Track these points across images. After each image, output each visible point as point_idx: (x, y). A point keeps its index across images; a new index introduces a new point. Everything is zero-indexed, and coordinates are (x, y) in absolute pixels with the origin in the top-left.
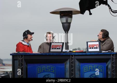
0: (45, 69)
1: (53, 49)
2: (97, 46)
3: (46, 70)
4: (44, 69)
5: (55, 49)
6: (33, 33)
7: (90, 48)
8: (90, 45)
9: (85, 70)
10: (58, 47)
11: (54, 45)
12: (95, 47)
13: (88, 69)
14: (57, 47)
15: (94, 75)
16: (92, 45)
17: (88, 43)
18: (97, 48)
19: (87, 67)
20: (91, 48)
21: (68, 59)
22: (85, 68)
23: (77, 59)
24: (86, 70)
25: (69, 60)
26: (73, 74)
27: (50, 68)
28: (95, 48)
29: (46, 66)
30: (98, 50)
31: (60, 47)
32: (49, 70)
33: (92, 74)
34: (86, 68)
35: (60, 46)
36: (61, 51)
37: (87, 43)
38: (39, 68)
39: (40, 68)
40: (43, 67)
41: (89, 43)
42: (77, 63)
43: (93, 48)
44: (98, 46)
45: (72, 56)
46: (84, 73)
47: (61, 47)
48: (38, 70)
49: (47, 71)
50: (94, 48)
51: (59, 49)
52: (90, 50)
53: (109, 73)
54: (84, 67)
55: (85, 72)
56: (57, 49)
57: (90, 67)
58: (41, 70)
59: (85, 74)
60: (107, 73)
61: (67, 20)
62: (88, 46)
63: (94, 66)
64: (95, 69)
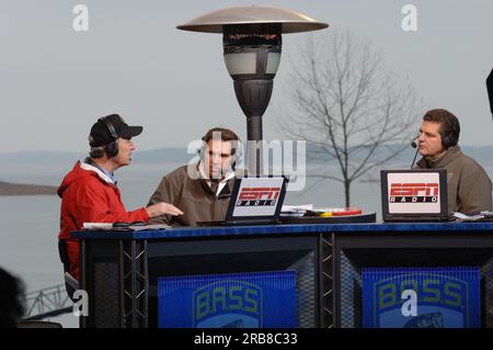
0: (223, 299)
1: (243, 204)
2: (432, 189)
3: (229, 302)
4: (219, 299)
5: (252, 203)
6: (138, 130)
7: (398, 200)
8: (399, 185)
9: (381, 301)
10: (265, 198)
11: (249, 189)
12: (422, 194)
13: (397, 293)
14: (261, 194)
15: (424, 322)
16: (404, 185)
17: (389, 175)
18: (429, 200)
19: (393, 286)
20: (404, 199)
21: (311, 250)
22: (383, 288)
23: (350, 253)
24: (389, 300)
25: (312, 254)
26: (331, 316)
27: (241, 293)
28: (420, 200)
29: (227, 286)
30: (434, 208)
31: (271, 194)
32: (236, 302)
33: (416, 319)
34: (389, 290)
35: (274, 193)
36: (273, 214)
37: (384, 174)
38: (203, 295)
39: (206, 294)
40: (216, 291)
41: (392, 179)
42: (347, 269)
43: (409, 200)
44: (436, 190)
45: (327, 235)
46: (380, 311)
47: (276, 197)
48: (199, 306)
49: (232, 307)
50: (415, 198)
51: (268, 203)
52: (394, 208)
54: (378, 287)
56: (261, 203)
57: (407, 287)
58: (207, 303)
59: (381, 316)
60: (484, 311)
61: (261, 65)
62: (390, 188)
63: (426, 282)
64: (428, 295)
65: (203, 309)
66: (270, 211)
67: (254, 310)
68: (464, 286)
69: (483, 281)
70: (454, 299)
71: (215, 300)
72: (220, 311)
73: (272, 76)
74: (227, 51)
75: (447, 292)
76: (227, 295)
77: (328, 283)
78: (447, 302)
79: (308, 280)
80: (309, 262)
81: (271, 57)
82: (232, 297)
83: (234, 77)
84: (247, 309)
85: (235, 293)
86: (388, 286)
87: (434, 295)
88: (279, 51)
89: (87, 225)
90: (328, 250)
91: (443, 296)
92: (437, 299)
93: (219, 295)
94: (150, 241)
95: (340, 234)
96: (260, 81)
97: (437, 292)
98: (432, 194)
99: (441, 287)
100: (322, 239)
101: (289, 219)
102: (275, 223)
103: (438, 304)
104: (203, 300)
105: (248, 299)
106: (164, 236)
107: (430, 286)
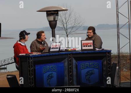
1: (52, 48)
2: (91, 44)
3: (50, 69)
6: (29, 34)
7: (84, 46)
9: (81, 67)
12: (89, 45)
13: (85, 66)
15: (90, 72)
17: (82, 41)
18: (91, 46)
21: (67, 58)
22: (81, 65)
23: (74, 58)
24: (83, 67)
26: (71, 71)
27: (52, 67)
28: (89, 46)
29: (50, 66)
30: (92, 48)
32: (51, 69)
33: (89, 71)
34: (83, 65)
38: (45, 68)
40: (47, 67)
42: (74, 61)
43: (86, 46)
45: (70, 54)
48: (44, 70)
49: (51, 70)
50: (88, 46)
52: (84, 48)
53: (104, 69)
55: (82, 69)
56: (56, 48)
57: (87, 64)
58: (46, 70)
60: (103, 69)
62: (82, 44)
63: (91, 63)
64: (91, 66)
65: (45, 71)
66: (58, 50)
67: (55, 71)
68: (98, 64)
69: (102, 63)
70: (96, 67)
71: (47, 69)
72: (48, 71)
73: (57, 21)
74: (47, 16)
75: (95, 65)
76: (50, 68)
77: (70, 64)
78: (95, 67)
79: (66, 64)
80: (66, 60)
81: (56, 17)
82: (51, 68)
83: (49, 21)
84: (54, 70)
85: (51, 67)
86: (83, 64)
87: (92, 66)
88: (58, 16)
89: (20, 54)
90: (70, 57)
91: (94, 66)
92: (93, 67)
93: (48, 68)
94: (33, 57)
95: (73, 54)
96: (54, 22)
97: (93, 65)
98: (91, 45)
99: (94, 64)
100: (69, 55)
101: (62, 51)
102: (59, 52)
103: (93, 68)
104: (45, 69)
105: (54, 68)
106: (36, 56)
107: (91, 64)
